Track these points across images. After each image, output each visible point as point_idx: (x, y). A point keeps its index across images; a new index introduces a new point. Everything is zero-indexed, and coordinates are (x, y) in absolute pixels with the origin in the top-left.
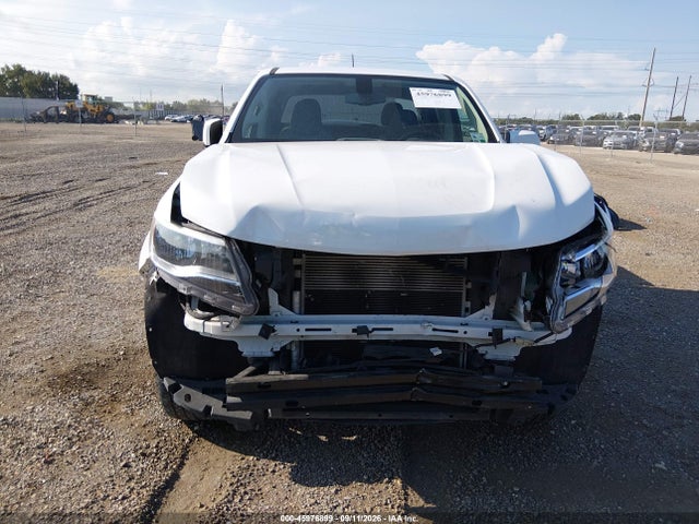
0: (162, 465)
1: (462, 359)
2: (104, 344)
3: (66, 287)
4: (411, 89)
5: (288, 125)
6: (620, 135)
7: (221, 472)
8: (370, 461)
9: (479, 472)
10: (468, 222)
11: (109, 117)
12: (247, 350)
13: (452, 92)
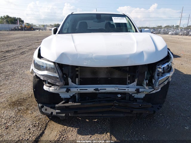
0: (39, 129)
1: (127, 98)
2: (26, 93)
3: (16, 76)
4: (112, 17)
5: (77, 29)
6: (173, 31)
7: (56, 131)
8: (100, 127)
9: (133, 130)
10: (128, 57)
11: (32, 29)
12: (62, 96)
13: (125, 18)
